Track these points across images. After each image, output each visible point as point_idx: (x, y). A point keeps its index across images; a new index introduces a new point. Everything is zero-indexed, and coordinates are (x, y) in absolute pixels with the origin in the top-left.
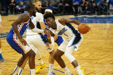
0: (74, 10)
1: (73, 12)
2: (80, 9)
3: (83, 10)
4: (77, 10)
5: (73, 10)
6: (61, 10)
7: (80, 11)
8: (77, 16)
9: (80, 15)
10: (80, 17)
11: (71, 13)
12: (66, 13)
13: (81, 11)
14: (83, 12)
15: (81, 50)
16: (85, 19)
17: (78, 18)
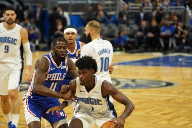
0: (163, 44)
1: (161, 46)
2: (172, 42)
3: (177, 44)
4: (166, 44)
5: (160, 44)
6: (140, 44)
7: (172, 45)
8: (168, 53)
9: (172, 53)
10: (172, 57)
11: (156, 49)
12: (149, 49)
13: (175, 45)
14: (178, 48)
15: (173, 114)
16: (180, 60)
17: (168, 57)
